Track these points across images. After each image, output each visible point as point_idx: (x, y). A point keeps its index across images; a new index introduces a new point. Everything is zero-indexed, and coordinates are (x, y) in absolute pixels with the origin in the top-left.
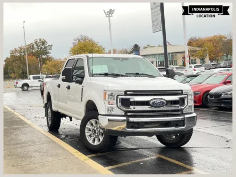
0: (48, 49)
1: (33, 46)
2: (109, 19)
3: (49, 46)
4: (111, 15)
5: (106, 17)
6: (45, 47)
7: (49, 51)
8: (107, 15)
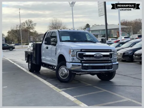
0: (34, 26)
1: (24, 24)
2: (72, 8)
3: (34, 24)
4: (73, 5)
5: (70, 6)
6: (32, 25)
7: (34, 27)
8: (71, 5)
